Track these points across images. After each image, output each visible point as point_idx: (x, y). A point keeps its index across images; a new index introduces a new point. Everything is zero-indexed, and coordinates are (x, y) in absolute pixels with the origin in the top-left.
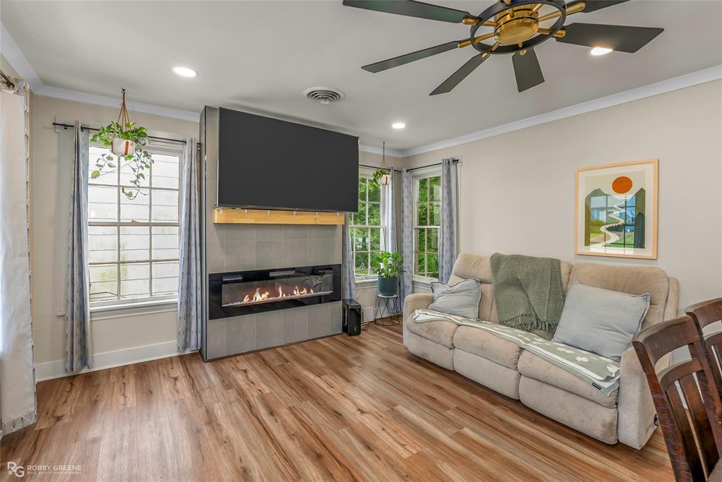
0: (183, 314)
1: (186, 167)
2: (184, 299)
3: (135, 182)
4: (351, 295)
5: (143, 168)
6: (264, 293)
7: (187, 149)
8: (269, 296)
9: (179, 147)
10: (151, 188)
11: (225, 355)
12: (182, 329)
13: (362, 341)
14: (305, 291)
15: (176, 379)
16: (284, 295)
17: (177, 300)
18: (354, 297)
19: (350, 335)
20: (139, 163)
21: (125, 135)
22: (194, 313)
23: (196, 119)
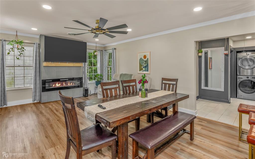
0: (34, 91)
1: (35, 51)
2: (34, 87)
3: (20, 55)
4: (86, 86)
5: (22, 51)
6: (59, 84)
7: (35, 46)
8: (60, 85)
9: (33, 45)
10: (24, 56)
11: (47, 102)
12: (34, 95)
13: (89, 98)
14: (72, 84)
15: (32, 107)
16: (65, 85)
17: (33, 87)
18: (87, 87)
19: (85, 97)
20: (21, 50)
21: (18, 43)
22: (37, 91)
23: (38, 37)
